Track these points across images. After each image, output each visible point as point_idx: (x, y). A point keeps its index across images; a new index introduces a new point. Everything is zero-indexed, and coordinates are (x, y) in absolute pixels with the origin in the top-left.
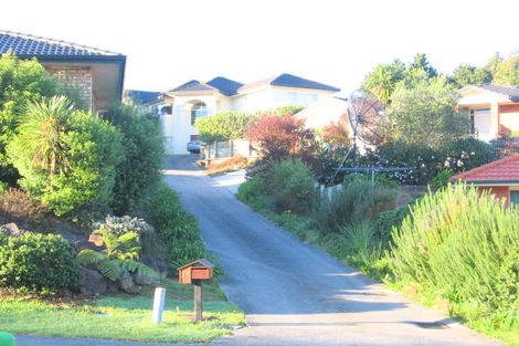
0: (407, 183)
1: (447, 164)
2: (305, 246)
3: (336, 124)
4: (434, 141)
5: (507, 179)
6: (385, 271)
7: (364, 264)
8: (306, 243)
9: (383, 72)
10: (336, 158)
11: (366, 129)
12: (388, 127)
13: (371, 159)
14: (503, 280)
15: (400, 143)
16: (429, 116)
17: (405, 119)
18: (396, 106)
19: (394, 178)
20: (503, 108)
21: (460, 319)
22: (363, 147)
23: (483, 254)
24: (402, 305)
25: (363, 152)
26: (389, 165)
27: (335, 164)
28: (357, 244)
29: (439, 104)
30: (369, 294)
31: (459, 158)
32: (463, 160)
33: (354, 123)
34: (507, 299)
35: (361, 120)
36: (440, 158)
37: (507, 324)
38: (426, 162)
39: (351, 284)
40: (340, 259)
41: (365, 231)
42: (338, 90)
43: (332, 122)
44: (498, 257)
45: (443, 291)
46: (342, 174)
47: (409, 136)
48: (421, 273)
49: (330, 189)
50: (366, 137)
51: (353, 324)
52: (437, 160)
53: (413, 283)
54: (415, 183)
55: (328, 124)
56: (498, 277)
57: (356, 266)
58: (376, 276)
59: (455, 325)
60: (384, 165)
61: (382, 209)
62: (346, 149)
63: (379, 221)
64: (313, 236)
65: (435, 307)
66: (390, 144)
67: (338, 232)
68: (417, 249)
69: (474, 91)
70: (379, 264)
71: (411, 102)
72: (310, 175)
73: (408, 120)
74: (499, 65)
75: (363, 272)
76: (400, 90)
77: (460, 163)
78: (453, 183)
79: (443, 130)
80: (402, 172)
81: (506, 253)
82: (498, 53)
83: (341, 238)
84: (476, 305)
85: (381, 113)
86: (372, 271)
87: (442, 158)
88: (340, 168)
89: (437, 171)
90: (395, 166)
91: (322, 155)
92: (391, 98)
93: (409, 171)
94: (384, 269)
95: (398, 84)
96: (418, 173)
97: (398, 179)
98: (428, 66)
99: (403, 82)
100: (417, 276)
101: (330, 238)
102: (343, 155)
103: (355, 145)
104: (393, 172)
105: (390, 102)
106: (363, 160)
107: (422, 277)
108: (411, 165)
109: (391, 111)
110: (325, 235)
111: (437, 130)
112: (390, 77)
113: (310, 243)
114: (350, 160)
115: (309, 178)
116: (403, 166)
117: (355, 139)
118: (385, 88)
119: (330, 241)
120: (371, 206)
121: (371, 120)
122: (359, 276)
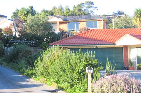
0: (32, 46)
1: (45, 40)
2: (3, 67)
4: (40, 33)
5: (67, 44)
7: (25, 72)
8: (3, 66)
9: (24, 11)
10: (9, 38)
11: (19, 29)
12: (26, 28)
13: (20, 38)
14: (75, 76)
15: (30, 34)
16: (39, 25)
17: (31, 26)
18: (28, 22)
19: (28, 45)
20: (61, 23)
21: (62, 89)
22: (18, 35)
23: (68, 68)
24: (41, 85)
25: (18, 37)
26: (26, 40)
27: (9, 40)
28: (21, 66)
30: (29, 82)
31: (49, 38)
32: (50, 39)
33: (15, 27)
34: (76, 82)
35: (17, 26)
36: (42, 38)
37: (78, 90)
38: (38, 39)
39: (21, 79)
40: (16, 71)
41: (23, 62)
42: (6, 17)
43: (7, 27)
44: (73, 69)
45: (54, 80)
46: (11, 43)
47: (33, 31)
48: (46, 75)
49: (9, 49)
50: (18, 31)
51: (27, 92)
52: (42, 39)
53: (43, 78)
54: (35, 46)
55: (6, 27)
56: (74, 75)
57: (22, 73)
58: (30, 76)
59: (61, 91)
60: (25, 40)
61: (28, 54)
62: (12, 35)
63: (27, 58)
64: (4, 63)
65: (52, 85)
66: (27, 34)
67: (13, 62)
69: (51, 18)
70: (30, 72)
71: (33, 20)
72: (1, 44)
73: (33, 26)
74: (55, 10)
75: (25, 74)
76: (30, 17)
77: (49, 40)
79: (44, 29)
80: (31, 43)
81: (75, 68)
82: (55, 6)
83: (15, 64)
84: (66, 84)
85: (24, 24)
86: (28, 74)
87: (43, 38)
88: (11, 41)
89: (42, 42)
90: (28, 41)
91: (4, 37)
92: (27, 19)
93: (33, 42)
94: (32, 73)
95: (29, 15)
96: (36, 43)
97: (29, 45)
98: (33, 10)
99: (31, 14)
100: (45, 75)
101: (11, 64)
102: (11, 37)
103: (15, 34)
104: (28, 43)
105: (26, 20)
106: (18, 39)
107: (46, 76)
108: (33, 40)
109: (27, 23)
110: (9, 63)
111: (42, 29)
112: (26, 13)
113: (4, 66)
114: (14, 39)
115: (1, 45)
116: (31, 41)
117: (15, 32)
118: (25, 16)
119: (11, 65)
120: (25, 53)
121: (20, 26)
122: (24, 76)
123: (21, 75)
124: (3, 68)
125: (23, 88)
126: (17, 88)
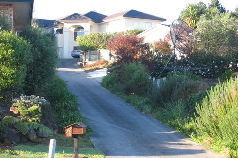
0: (205, 77)
1: (231, 65)
3: (163, 41)
4: (223, 52)
6: (191, 130)
7: (178, 126)
8: (143, 113)
9: (192, 10)
10: (163, 61)
11: (181, 44)
12: (195, 42)
13: (184, 62)
15: (202, 53)
16: (219, 36)
17: (205, 37)
18: (200, 30)
19: (198, 74)
22: (179, 55)
24: (202, 152)
25: (179, 58)
26: (195, 66)
27: (162, 65)
28: (175, 114)
29: (226, 29)
30: (181, 144)
31: (237, 62)
33: (174, 40)
35: (178, 38)
36: (226, 61)
38: (218, 64)
39: (171, 138)
40: (164, 123)
41: (180, 106)
42: (165, 20)
43: (160, 39)
46: (166, 71)
47: (208, 49)
49: (159, 81)
50: (181, 49)
52: (224, 63)
53: (209, 138)
54: (211, 77)
55: (158, 40)
57: (174, 127)
58: (186, 134)
60: (192, 66)
61: (190, 92)
62: (169, 56)
63: (188, 100)
64: (147, 108)
65: (221, 152)
66: (196, 53)
67: (163, 106)
68: (211, 117)
70: (188, 126)
71: (209, 27)
73: (207, 38)
75: (178, 131)
76: (203, 20)
78: (234, 77)
79: (228, 45)
80: (203, 70)
83: (165, 110)
85: (191, 34)
86: (184, 131)
87: (228, 62)
88: (165, 67)
89: (225, 70)
90: (199, 66)
91: (154, 60)
92: (197, 25)
93: (207, 70)
94: (191, 129)
95: (201, 17)
96: (213, 71)
97: (200, 74)
98: (220, 6)
99: (204, 15)
100: (211, 133)
101: (158, 110)
102: (167, 59)
103: (174, 53)
104: (198, 70)
105: (196, 27)
106: (179, 63)
107: (214, 134)
108: (208, 66)
109: (197, 33)
110: (155, 108)
111: (225, 45)
112: (196, 12)
113: (146, 113)
114: (171, 63)
115: (146, 73)
116: (204, 67)
117: (174, 50)
118: (193, 19)
119: (158, 112)
120: (183, 91)
121: (184, 38)
122: (175, 133)
123: (172, 131)
124: (143, 117)
125: (165, 155)
126: (156, 155)
